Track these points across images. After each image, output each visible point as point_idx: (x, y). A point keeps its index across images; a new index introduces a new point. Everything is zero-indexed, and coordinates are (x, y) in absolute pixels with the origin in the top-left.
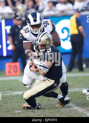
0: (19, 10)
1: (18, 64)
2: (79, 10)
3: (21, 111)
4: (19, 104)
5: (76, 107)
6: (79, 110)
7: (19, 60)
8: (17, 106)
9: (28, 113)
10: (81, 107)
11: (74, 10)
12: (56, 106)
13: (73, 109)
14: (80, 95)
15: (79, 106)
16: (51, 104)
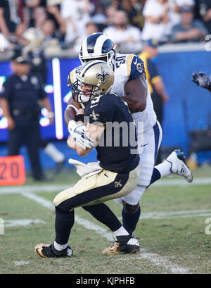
0: (28, 42)
1: (20, 160)
2: (155, 42)
3: (27, 263)
4: (23, 247)
5: (148, 254)
6: (154, 260)
7: (24, 150)
8: (18, 252)
9: (43, 267)
10: (158, 253)
11: (143, 41)
12: (103, 252)
13: (140, 258)
14: (156, 227)
15: (153, 251)
16: (92, 248)
